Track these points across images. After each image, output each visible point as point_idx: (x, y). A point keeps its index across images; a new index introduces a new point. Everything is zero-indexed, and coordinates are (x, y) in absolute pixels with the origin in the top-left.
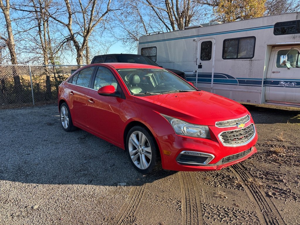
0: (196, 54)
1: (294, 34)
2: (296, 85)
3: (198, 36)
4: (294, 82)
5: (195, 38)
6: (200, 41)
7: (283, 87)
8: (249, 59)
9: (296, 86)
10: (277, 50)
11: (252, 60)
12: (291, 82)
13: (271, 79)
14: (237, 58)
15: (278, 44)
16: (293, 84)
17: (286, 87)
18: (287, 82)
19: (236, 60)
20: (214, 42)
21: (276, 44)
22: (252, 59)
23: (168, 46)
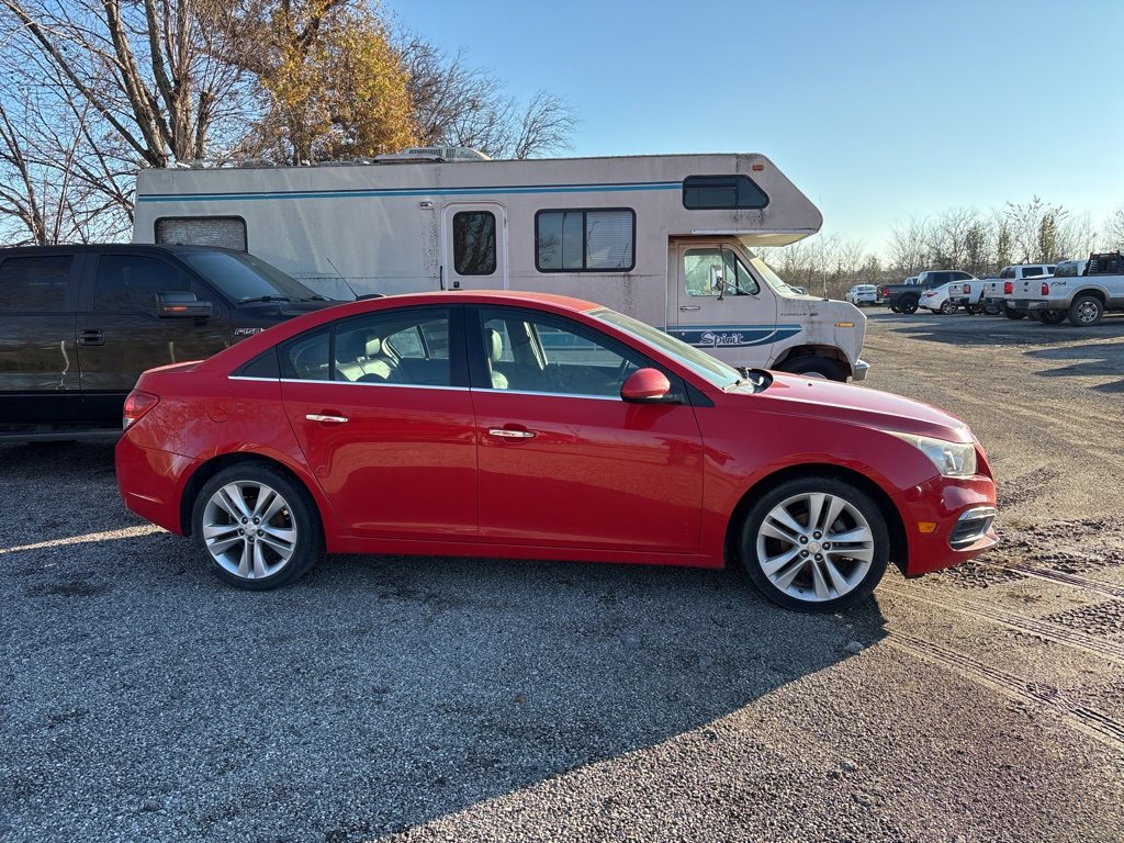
0: (435, 250)
1: (735, 211)
2: (742, 340)
3: (436, 191)
4: (737, 332)
5: (427, 198)
6: (449, 207)
7: (712, 347)
8: (622, 273)
9: (743, 343)
10: (683, 249)
11: (629, 276)
12: (729, 334)
13: (679, 327)
14: (584, 269)
15: (697, 232)
16: (735, 337)
17: (719, 346)
18: (720, 334)
19: (581, 274)
20: (500, 214)
21: (693, 233)
22: (631, 273)
23: (302, 216)
